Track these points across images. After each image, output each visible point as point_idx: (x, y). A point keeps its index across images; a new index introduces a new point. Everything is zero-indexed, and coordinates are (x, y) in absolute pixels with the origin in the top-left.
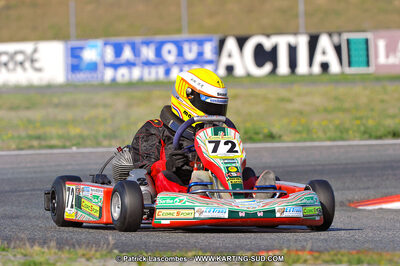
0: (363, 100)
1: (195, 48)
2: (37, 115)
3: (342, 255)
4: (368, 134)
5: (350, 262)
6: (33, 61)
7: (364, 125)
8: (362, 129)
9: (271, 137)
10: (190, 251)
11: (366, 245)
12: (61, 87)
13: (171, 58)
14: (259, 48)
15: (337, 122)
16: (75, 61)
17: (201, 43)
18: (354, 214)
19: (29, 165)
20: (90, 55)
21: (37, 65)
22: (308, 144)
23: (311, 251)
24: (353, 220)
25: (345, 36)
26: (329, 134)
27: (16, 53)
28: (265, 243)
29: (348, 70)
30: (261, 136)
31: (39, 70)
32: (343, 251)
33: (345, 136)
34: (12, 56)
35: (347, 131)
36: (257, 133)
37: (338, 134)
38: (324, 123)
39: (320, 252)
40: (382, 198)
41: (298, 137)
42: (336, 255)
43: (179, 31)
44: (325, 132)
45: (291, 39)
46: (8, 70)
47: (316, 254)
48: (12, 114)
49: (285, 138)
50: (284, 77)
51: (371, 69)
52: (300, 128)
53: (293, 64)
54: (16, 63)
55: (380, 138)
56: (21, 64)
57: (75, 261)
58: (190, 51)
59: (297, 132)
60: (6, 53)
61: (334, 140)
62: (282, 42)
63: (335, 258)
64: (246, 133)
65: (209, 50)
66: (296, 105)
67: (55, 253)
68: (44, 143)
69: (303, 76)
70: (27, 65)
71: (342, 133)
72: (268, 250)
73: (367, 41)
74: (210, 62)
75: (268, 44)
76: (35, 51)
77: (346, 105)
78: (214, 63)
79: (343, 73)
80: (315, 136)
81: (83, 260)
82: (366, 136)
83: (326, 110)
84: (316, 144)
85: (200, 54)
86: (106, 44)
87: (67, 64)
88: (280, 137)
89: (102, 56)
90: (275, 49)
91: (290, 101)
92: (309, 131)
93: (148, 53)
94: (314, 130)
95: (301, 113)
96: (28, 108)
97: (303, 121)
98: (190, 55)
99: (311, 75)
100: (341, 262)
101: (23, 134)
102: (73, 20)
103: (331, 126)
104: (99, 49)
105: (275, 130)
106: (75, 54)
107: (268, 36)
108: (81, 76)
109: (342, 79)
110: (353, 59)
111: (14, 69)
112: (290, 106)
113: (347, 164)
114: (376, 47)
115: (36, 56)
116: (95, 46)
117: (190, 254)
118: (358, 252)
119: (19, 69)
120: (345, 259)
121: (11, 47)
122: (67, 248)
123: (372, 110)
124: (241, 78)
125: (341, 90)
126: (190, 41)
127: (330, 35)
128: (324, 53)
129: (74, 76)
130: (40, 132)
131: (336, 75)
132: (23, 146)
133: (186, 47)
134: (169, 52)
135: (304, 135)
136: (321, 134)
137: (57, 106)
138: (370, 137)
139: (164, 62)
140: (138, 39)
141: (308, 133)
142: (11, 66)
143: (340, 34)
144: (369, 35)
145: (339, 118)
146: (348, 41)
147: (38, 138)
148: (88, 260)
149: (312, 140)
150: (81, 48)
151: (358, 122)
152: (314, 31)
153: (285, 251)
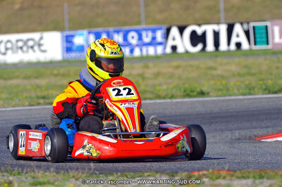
0: (264, 68)
1: (150, 34)
2: (43, 82)
3: (249, 173)
4: (268, 90)
5: (254, 177)
6: (40, 45)
7: (265, 84)
8: (264, 87)
9: (202, 94)
10: (147, 172)
11: (266, 165)
12: (59, 62)
13: (134, 42)
14: (194, 34)
15: (247, 82)
16: (69, 45)
17: (154, 31)
18: (258, 145)
19: (37, 116)
20: (79, 40)
21: (43, 48)
22: (227, 98)
23: (228, 170)
24: (258, 149)
25: (252, 24)
26: (241, 91)
27: (28, 40)
28: (198, 166)
29: (254, 47)
30: (195, 93)
31: (44, 51)
32: (250, 170)
33: (252, 92)
34: (26, 42)
35: (253, 88)
36: (192, 91)
37: (248, 91)
38: (238, 83)
39: (235, 171)
40: (278, 133)
41: (220, 93)
42: (245, 173)
43: (139, 23)
44: (238, 90)
45: (216, 27)
46: (23, 52)
47: (232, 173)
48: (26, 82)
49: (211, 94)
50: (210, 52)
51: (270, 47)
52: (221, 87)
53: (217, 44)
54: (28, 47)
55: (276, 93)
56: (32, 47)
57: (68, 181)
58: (147, 36)
59: (219, 90)
60: (21, 40)
61: (245, 95)
62: (209, 29)
63: (245, 175)
64: (185, 91)
65: (159, 35)
66: (219, 72)
67: (54, 176)
68: (47, 101)
69: (224, 52)
70: (36, 48)
71: (250, 90)
72: (199, 171)
73: (267, 27)
74: (160, 44)
75: (199, 31)
76: (41, 38)
77: (253, 71)
78: (163, 44)
79: (251, 50)
80: (232, 92)
81: (73, 180)
82: (267, 92)
83: (240, 75)
84: (233, 98)
85: (154, 38)
86: (89, 33)
87: (63, 47)
88: (208, 93)
89: (87, 41)
90: (204, 34)
91: (215, 69)
92: (228, 90)
93: (119, 38)
94: (231, 89)
95: (222, 77)
96: (37, 78)
97: (224, 82)
98: (147, 39)
99: (229, 51)
100: (248, 178)
101: (33, 95)
102: (66, 17)
103: (242, 86)
104: (85, 36)
105: (205, 89)
106: (68, 40)
107: (200, 25)
108: (73, 55)
109: (250, 53)
110: (258, 40)
111: (27, 51)
112: (214, 72)
113: (253, 111)
114: (273, 31)
115: (42, 42)
116: (82, 35)
117: (146, 174)
118: (261, 170)
119: (30, 51)
120: (252, 175)
121: (25, 36)
122: (63, 172)
123: (271, 74)
124: (181, 54)
125: (250, 61)
126: (146, 30)
127: (242, 24)
128: (238, 36)
129: (68, 55)
130: (45, 93)
131: (246, 51)
132: (33, 103)
133: (144, 34)
134: (133, 37)
135: (225, 92)
136: (236, 91)
137: (56, 75)
138: (269, 93)
139: (129, 45)
140: (111, 29)
141: (227, 91)
142: (25, 49)
143: (248, 23)
144: (268, 24)
145: (249, 80)
146: (254, 27)
147: (44, 98)
148: (77, 180)
149: (230, 95)
150: (73, 36)
151: (261, 82)
152: (231, 21)
153: (211, 170)
